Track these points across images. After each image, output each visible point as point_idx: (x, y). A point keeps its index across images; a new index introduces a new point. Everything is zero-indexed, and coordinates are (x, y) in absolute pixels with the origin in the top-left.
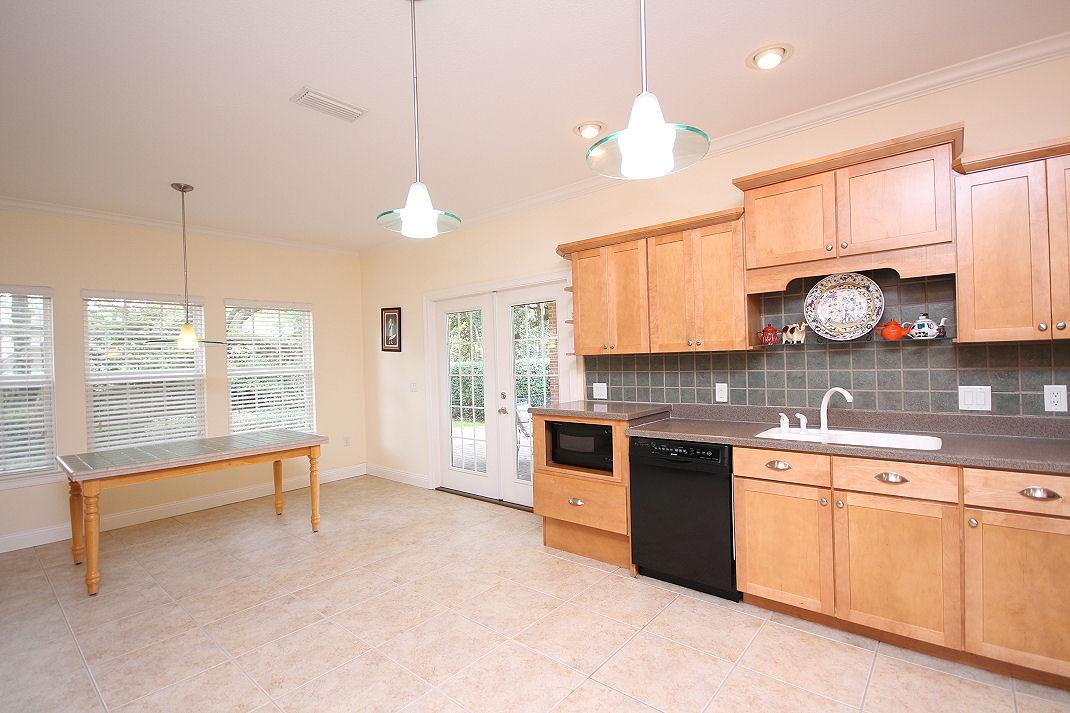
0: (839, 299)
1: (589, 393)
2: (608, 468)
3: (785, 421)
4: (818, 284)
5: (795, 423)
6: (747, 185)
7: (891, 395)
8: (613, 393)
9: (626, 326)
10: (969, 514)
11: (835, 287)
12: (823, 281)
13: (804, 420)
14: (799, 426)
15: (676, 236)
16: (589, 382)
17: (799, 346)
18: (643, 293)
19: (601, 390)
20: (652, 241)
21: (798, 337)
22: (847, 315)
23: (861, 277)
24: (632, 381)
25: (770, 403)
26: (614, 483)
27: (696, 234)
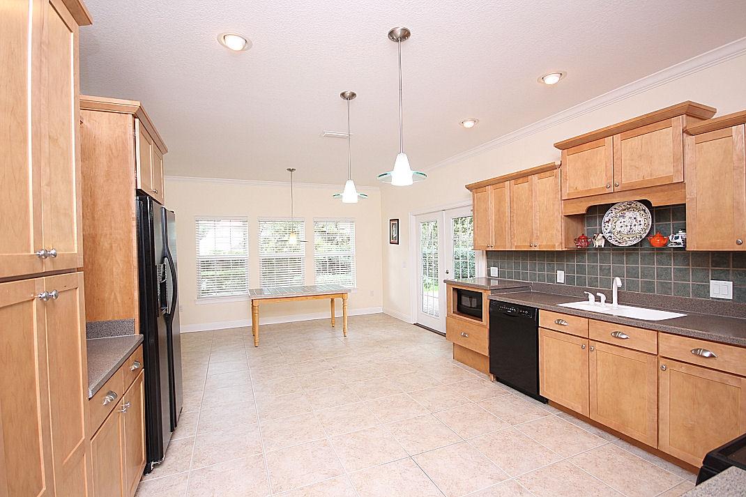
0: (627, 218)
1: (489, 274)
2: (479, 317)
3: (591, 297)
4: (612, 208)
5: (598, 299)
6: (562, 146)
7: (664, 284)
8: (501, 274)
9: (499, 234)
10: (662, 362)
11: (625, 210)
12: (616, 206)
13: (603, 298)
14: (600, 301)
15: (525, 179)
16: (489, 266)
17: (600, 248)
18: (508, 214)
19: (495, 271)
20: (512, 182)
21: (599, 242)
22: (631, 229)
23: (639, 204)
24: (511, 266)
25: (589, 285)
26: (482, 326)
27: (535, 178)
